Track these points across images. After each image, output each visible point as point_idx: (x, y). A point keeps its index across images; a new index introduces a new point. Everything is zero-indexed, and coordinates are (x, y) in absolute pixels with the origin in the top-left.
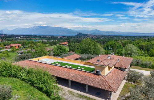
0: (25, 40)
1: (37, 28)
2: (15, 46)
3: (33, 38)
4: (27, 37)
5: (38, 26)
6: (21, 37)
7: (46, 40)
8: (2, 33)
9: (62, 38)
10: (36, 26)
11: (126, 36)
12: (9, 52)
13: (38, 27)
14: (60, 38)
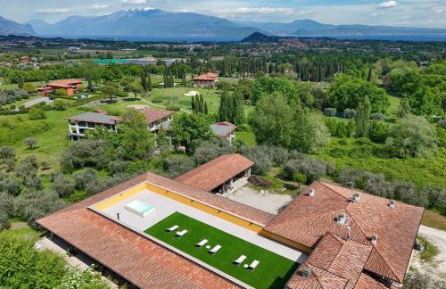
0: (95, 57)
1: (126, 16)
2: (66, 88)
3: (117, 50)
4: (101, 49)
5: (130, 11)
6: (83, 48)
7: (154, 56)
8: (29, 34)
9: (203, 51)
10: (124, 12)
11: (402, 43)
12: (49, 108)
13: (130, 15)
14: (195, 50)
